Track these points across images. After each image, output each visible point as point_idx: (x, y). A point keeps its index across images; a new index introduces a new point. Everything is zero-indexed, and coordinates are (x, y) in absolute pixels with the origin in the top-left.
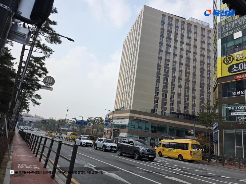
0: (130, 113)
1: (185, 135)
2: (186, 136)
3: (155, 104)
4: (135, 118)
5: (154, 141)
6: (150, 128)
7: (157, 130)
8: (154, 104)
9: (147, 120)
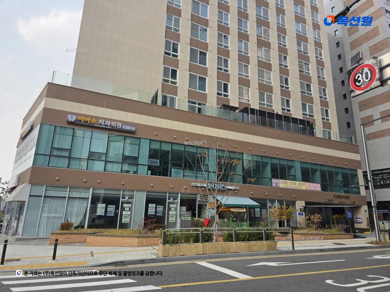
0: (47, 97)
1: (271, 179)
2: (273, 180)
3: (167, 81)
4: (72, 118)
5: (160, 208)
6: (144, 158)
7: (174, 165)
8: (164, 80)
9: (128, 128)
